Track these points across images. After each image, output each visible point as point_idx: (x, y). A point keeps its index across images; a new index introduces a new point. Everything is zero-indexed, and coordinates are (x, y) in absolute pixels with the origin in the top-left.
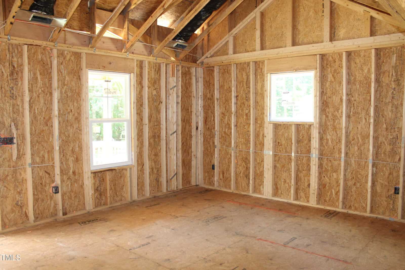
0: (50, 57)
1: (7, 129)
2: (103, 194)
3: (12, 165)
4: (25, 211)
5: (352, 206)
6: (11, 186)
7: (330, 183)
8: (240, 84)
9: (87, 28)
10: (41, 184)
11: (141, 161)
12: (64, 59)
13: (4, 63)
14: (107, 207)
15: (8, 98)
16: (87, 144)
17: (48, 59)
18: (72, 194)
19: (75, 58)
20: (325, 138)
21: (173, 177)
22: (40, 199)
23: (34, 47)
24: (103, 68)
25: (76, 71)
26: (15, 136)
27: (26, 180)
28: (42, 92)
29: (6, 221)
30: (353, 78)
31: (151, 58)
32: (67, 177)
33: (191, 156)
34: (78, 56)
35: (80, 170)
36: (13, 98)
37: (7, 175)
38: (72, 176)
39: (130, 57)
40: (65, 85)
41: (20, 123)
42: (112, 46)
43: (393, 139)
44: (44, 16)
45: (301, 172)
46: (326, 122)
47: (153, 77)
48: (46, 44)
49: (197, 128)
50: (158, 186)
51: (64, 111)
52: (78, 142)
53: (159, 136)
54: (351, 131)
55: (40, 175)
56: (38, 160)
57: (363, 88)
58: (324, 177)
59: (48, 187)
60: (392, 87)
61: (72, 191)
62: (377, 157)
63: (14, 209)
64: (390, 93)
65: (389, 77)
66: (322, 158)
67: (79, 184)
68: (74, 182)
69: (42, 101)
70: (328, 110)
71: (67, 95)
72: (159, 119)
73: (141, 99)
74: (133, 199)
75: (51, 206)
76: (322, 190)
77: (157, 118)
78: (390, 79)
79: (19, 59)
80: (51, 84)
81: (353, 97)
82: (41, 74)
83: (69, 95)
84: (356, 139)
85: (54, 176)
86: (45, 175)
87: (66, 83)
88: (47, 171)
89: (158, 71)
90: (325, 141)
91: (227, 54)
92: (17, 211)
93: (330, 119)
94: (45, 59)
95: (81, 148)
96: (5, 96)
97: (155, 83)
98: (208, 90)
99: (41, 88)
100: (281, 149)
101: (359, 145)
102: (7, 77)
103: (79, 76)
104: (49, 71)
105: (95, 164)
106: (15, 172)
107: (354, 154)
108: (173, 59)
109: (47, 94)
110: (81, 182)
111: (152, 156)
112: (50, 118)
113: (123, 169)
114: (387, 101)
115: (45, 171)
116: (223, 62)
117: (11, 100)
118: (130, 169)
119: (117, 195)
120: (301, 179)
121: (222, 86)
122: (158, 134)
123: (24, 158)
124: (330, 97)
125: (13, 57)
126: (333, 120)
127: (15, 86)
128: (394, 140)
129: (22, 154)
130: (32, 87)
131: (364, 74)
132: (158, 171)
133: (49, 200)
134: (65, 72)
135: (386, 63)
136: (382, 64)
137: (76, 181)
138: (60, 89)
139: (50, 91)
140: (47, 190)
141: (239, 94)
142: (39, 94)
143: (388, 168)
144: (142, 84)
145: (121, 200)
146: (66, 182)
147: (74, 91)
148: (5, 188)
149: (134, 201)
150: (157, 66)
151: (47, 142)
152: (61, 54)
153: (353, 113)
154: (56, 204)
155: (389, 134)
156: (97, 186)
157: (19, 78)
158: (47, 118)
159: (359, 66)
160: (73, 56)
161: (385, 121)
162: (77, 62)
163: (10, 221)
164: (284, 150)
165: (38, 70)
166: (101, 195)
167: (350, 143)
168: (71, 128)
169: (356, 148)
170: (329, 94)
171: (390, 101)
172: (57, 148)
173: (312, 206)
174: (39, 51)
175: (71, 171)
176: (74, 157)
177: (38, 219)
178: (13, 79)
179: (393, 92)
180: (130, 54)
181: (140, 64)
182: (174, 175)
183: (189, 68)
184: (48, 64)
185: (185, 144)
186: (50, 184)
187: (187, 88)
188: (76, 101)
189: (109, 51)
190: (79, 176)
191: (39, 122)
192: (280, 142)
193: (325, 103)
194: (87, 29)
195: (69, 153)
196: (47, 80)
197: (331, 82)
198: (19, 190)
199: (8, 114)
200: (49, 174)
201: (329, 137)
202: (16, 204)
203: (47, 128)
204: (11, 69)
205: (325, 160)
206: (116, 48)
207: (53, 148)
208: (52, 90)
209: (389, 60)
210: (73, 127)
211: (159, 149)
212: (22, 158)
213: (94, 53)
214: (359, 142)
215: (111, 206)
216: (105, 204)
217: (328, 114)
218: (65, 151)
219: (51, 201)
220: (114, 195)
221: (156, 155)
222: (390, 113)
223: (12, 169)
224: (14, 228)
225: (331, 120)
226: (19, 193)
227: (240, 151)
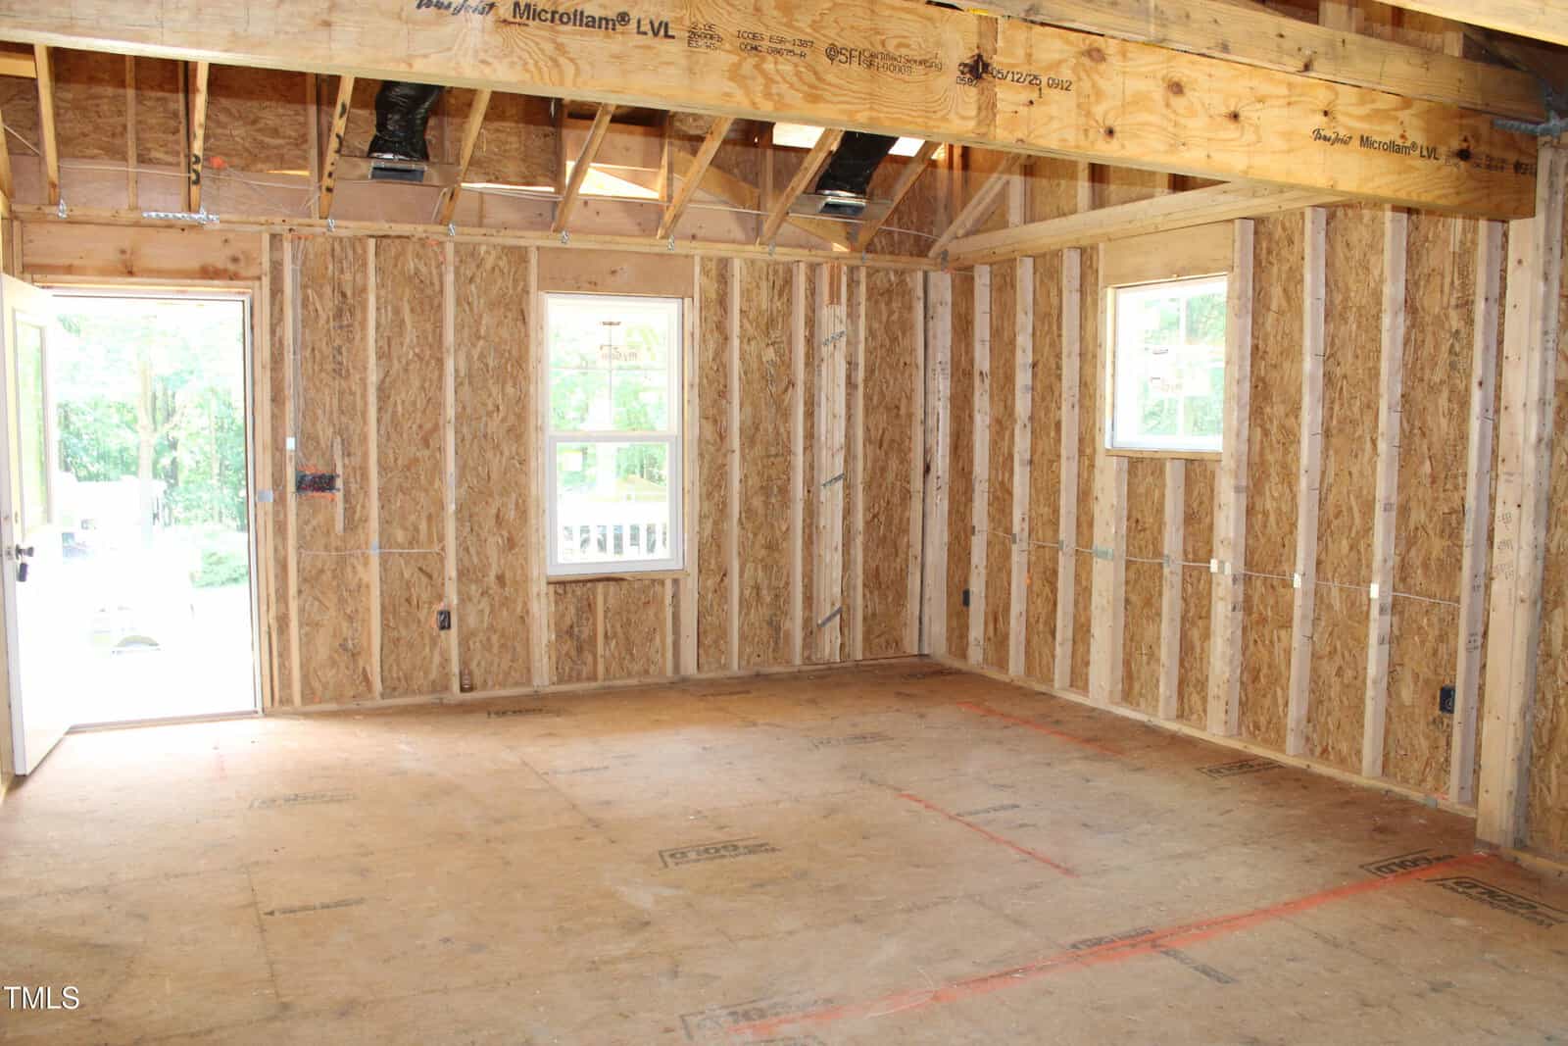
0: (439, 266)
1: (323, 455)
2: (586, 646)
3: (334, 545)
4: (364, 669)
5: (1330, 749)
6: (331, 601)
7: (1270, 666)
8: (1043, 323)
9: (546, 176)
10: (408, 601)
11: (717, 563)
12: (478, 266)
13: (321, 287)
14: (593, 685)
15: (328, 374)
16: (538, 500)
17: (434, 272)
18: (495, 638)
19: (509, 262)
20: (1259, 507)
21: (829, 619)
22: (402, 642)
23: (397, 241)
24: (593, 287)
25: (511, 296)
26: (339, 470)
27: (368, 586)
28: (416, 359)
29: (316, 685)
30: (1340, 297)
31: (755, 250)
32: (480, 591)
33: (907, 560)
34: (518, 256)
35: (519, 572)
36: (341, 375)
37: (322, 571)
38: (494, 588)
39: (678, 251)
40: (479, 338)
41: (356, 438)
42: (626, 222)
43: (1450, 513)
44: (400, 166)
45: (1193, 624)
46: (1262, 454)
47: (764, 307)
48: (425, 231)
49: (927, 469)
50: (776, 643)
51: (475, 409)
52: (514, 496)
53: (784, 491)
54: (1331, 486)
55: (407, 575)
56: (400, 536)
57: (1367, 332)
58: (1256, 641)
59: (425, 611)
60: (1451, 327)
61: (492, 628)
62: (1403, 580)
63: (336, 656)
64: (1445, 348)
65: (1442, 291)
66: (1250, 577)
67: (514, 610)
68: (502, 605)
69: (416, 383)
70: (1268, 410)
71: (487, 365)
72: (785, 436)
73: (721, 374)
74: (683, 673)
75: (431, 662)
76: (1250, 688)
77: (778, 434)
78: (1445, 299)
79: (358, 276)
80: (441, 336)
81: (1339, 364)
82: (412, 310)
83: (491, 364)
84: (1345, 514)
85: (443, 584)
86: (420, 579)
87: (483, 332)
88: (424, 568)
89: (784, 285)
90: (1260, 516)
91: (1005, 225)
92: (342, 665)
93: (1274, 441)
94: (424, 270)
95: (523, 513)
96: (321, 370)
97: (771, 325)
98: (963, 346)
99: (413, 348)
100: (1143, 543)
101: (1353, 535)
102: (328, 322)
103: (522, 312)
104: (436, 303)
105: (560, 560)
106: (342, 562)
107: (1339, 565)
108: (839, 248)
109: (428, 363)
110: (519, 609)
111: (757, 546)
112: (436, 428)
113: (653, 581)
114: (1436, 379)
115: (421, 569)
116: (996, 251)
117: (334, 378)
118: (676, 582)
119: (632, 654)
120: (1193, 648)
121: (997, 330)
122: (779, 482)
123: (363, 528)
124: (1275, 366)
125: (342, 271)
126: (1284, 444)
127: (348, 345)
128: (1454, 516)
129: (360, 520)
130: (389, 346)
131: (1372, 285)
132: (777, 596)
133: (427, 649)
134: (480, 304)
135: (1434, 242)
136: (1423, 246)
137: (506, 602)
138: (464, 349)
139: (439, 355)
140: (423, 620)
141: (1039, 357)
142: (407, 364)
143: (1435, 620)
144: (725, 328)
145: (647, 672)
146: (475, 600)
147: (507, 355)
148: (317, 603)
149: (685, 680)
150: (781, 271)
151: (426, 491)
152: (468, 254)
153: (1339, 422)
154: (445, 661)
155: (1442, 495)
156: (568, 621)
157: (356, 324)
158: (428, 426)
159: (1357, 254)
160: (504, 258)
161: (1429, 449)
162: (515, 273)
163: (325, 686)
164: (1151, 547)
165: (405, 299)
166: (580, 650)
167: (1329, 526)
168: (495, 455)
169: (1345, 543)
170: (1272, 358)
171: (1446, 378)
172: (452, 508)
173: (1212, 740)
174: (410, 248)
175: (492, 575)
176: (502, 537)
177: (396, 693)
178: (341, 327)
179: (1452, 346)
180: (678, 242)
181: (717, 269)
182: (833, 615)
183: (900, 273)
184: (432, 284)
185: (882, 518)
186: (431, 603)
187: (894, 340)
188: (510, 383)
189: (618, 238)
190: (516, 590)
191: (405, 436)
192: (1140, 517)
193: (1261, 385)
194: (548, 180)
195: (490, 523)
196: (429, 327)
197: (1280, 313)
198: (348, 611)
199: (327, 415)
200: (430, 577)
201: (1270, 505)
202: (340, 645)
203: (427, 453)
204: (336, 302)
205: (1259, 583)
206: (639, 224)
207: (442, 507)
208: (442, 353)
209: (1443, 235)
210: (502, 454)
211: (784, 529)
212: (360, 527)
213: (563, 245)
214: (1353, 524)
215: (607, 683)
216: (593, 677)
217: (1268, 426)
218: (475, 518)
219: (431, 651)
220: (623, 655)
221: (772, 546)
222: (1444, 422)
223: (334, 553)
224: (333, 706)
225: (1276, 446)
226: (350, 619)
227: (1039, 547)
